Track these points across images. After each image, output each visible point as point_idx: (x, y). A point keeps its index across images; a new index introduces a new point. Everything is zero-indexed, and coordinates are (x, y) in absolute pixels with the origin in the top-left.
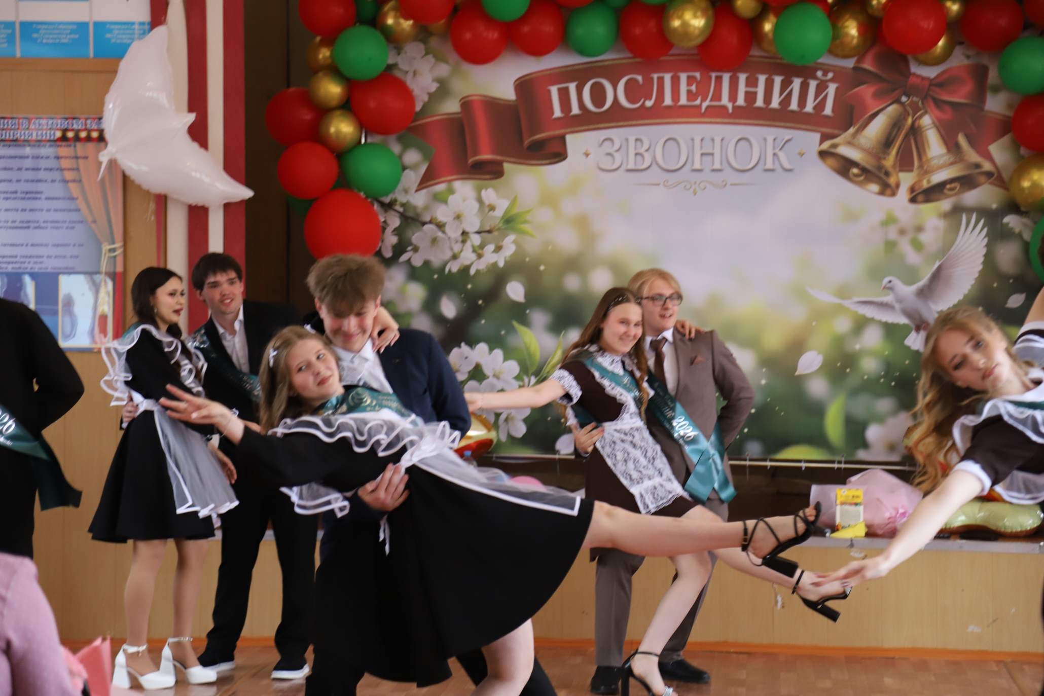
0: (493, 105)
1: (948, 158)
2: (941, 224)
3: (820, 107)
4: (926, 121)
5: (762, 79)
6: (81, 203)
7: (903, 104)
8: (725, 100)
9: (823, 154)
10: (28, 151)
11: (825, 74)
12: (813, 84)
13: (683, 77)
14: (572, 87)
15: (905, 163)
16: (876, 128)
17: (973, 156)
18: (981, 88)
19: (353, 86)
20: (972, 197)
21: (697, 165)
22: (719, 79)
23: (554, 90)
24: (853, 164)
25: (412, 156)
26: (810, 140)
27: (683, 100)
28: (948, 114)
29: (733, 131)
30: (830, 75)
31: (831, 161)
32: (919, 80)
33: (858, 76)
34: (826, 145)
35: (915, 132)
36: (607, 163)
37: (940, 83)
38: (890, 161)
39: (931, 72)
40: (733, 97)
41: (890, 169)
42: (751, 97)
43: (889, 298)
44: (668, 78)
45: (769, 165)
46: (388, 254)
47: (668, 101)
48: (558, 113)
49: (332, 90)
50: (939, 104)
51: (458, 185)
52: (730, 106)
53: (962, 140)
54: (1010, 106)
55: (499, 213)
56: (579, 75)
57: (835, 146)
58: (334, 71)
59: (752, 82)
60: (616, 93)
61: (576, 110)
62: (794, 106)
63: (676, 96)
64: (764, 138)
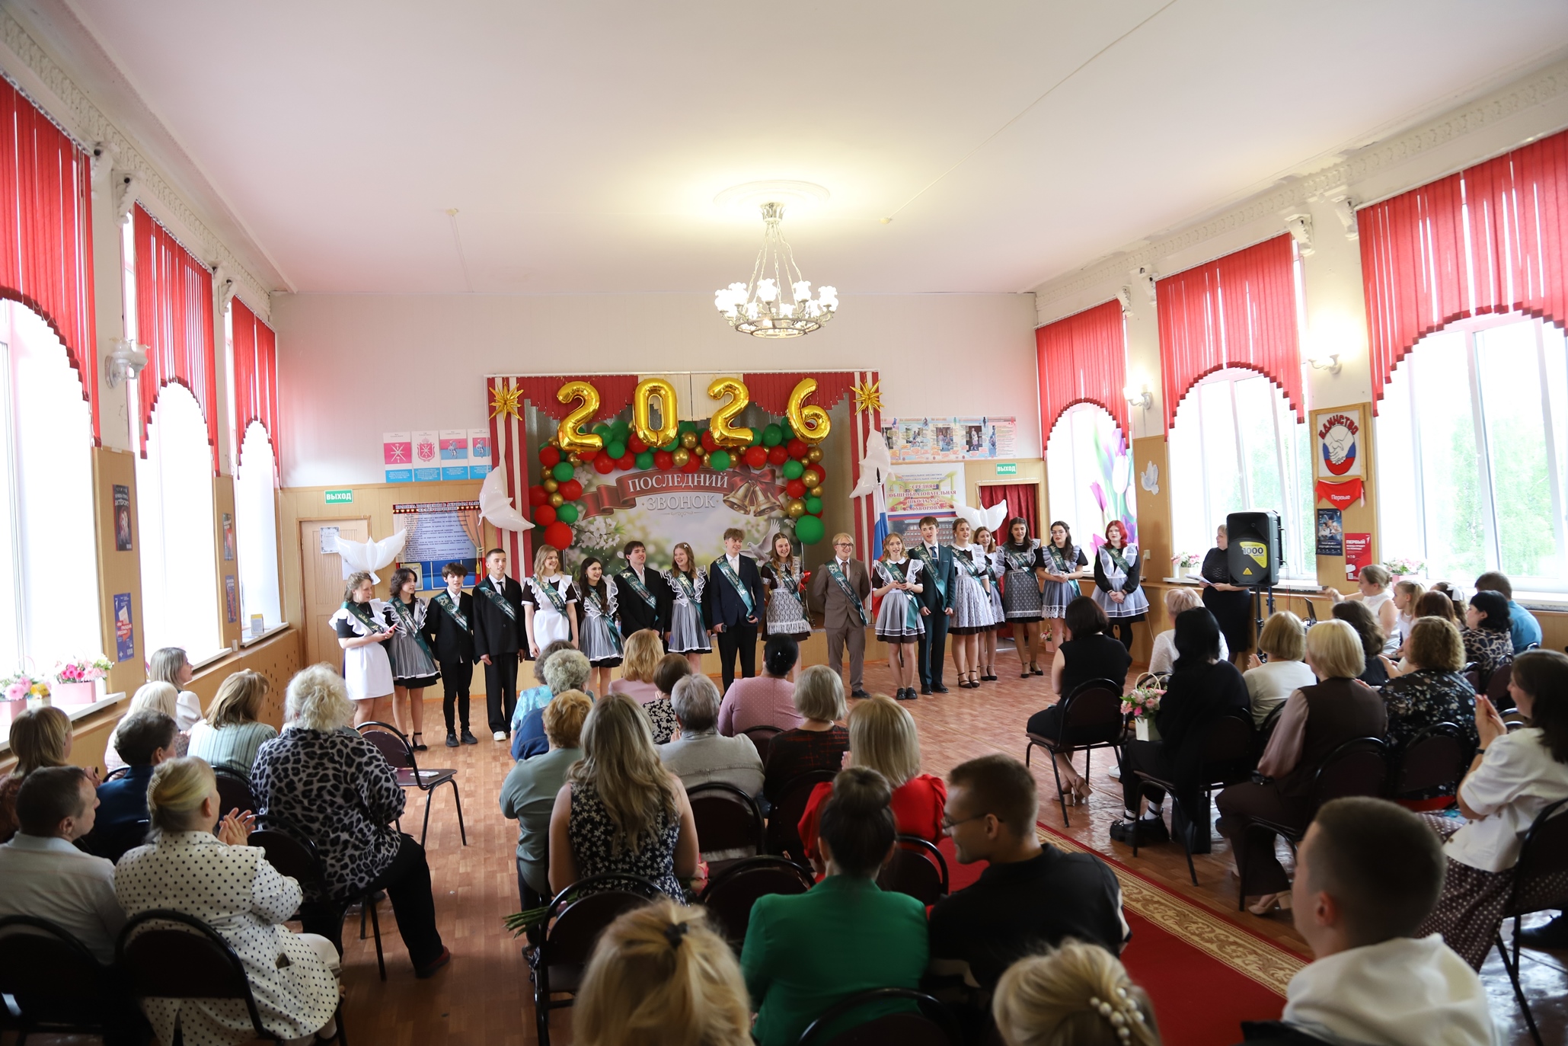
0: (608, 488)
1: (765, 501)
2: (765, 523)
3: (723, 485)
4: (757, 488)
5: (702, 476)
6: (468, 533)
7: (749, 483)
8: (690, 484)
9: (724, 501)
10: (447, 515)
11: (723, 474)
12: (720, 477)
13: (675, 476)
14: (637, 480)
15: (752, 503)
16: (741, 492)
17: (773, 500)
18: (774, 477)
19: (560, 484)
20: (774, 514)
21: (682, 506)
22: (688, 477)
23: (630, 482)
24: (735, 504)
25: (580, 508)
26: (720, 496)
27: (676, 484)
28: (764, 486)
29: (694, 494)
30: (725, 474)
31: (727, 503)
32: (755, 475)
33: (735, 474)
34: (725, 498)
35: (754, 492)
36: (650, 507)
37: (762, 476)
38: (747, 503)
39: (757, 472)
40: (693, 482)
41: (747, 506)
42: (699, 482)
43: (750, 550)
44: (670, 476)
45: (707, 506)
46: (573, 544)
47: (671, 484)
48: (632, 490)
49: (553, 485)
50: (761, 483)
51: (597, 517)
52: (692, 485)
53: (769, 494)
54: (783, 483)
55: (613, 527)
56: (639, 476)
57: (728, 498)
58: (553, 478)
60: (652, 482)
61: (638, 489)
62: (714, 485)
63: (673, 482)
64: (705, 496)
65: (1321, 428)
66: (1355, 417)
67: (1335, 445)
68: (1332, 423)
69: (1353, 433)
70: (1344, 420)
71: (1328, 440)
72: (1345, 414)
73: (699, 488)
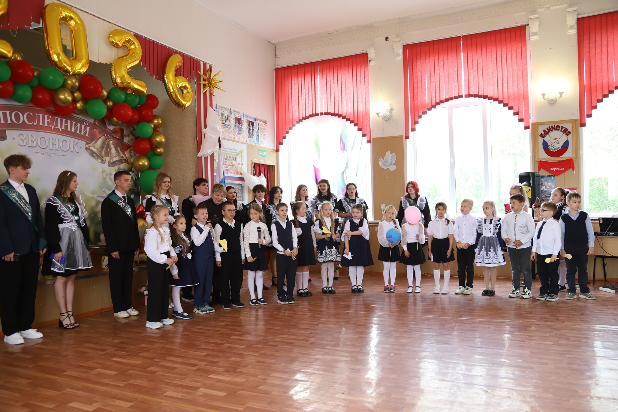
1: (116, 154)
3: (85, 133)
4: (111, 142)
5: (69, 121)
7: (105, 136)
8: (59, 127)
9: (87, 149)
11: (86, 124)
12: (83, 126)
13: (46, 116)
14: (8, 113)
15: (107, 154)
16: (100, 142)
17: (122, 155)
18: (122, 135)
20: (122, 166)
21: (51, 148)
22: (57, 119)
23: (1, 113)
24: (95, 153)
26: (83, 144)
27: (46, 125)
28: (116, 141)
29: (62, 138)
30: (87, 124)
31: (89, 151)
32: (108, 130)
33: (94, 126)
34: (87, 146)
35: (108, 145)
36: (21, 143)
37: (114, 132)
38: (103, 153)
39: (111, 128)
40: (61, 126)
41: (103, 156)
42: (66, 127)
44: (41, 115)
45: (72, 150)
47: (41, 124)
48: (2, 122)
50: (114, 138)
52: (60, 129)
53: (119, 149)
54: (129, 141)
56: (11, 109)
57: (89, 146)
59: (66, 122)
60: (24, 118)
61: (9, 122)
62: (78, 132)
63: (44, 123)
64: (71, 141)
65: (541, 131)
66: (569, 127)
67: (553, 141)
68: (550, 130)
69: (567, 135)
70: (560, 128)
71: (547, 139)
72: (561, 125)
73: (65, 132)
